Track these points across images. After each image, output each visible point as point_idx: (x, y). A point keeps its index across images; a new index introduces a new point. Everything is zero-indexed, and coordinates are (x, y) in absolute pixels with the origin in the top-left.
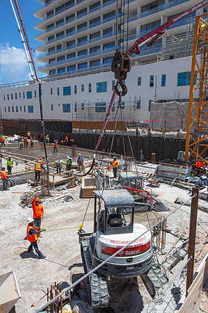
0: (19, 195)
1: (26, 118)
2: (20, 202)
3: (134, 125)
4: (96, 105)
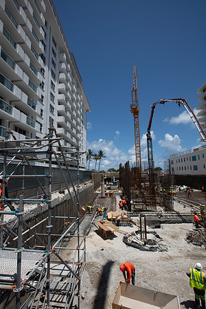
0: (185, 232)
1: (192, 174)
2: (186, 237)
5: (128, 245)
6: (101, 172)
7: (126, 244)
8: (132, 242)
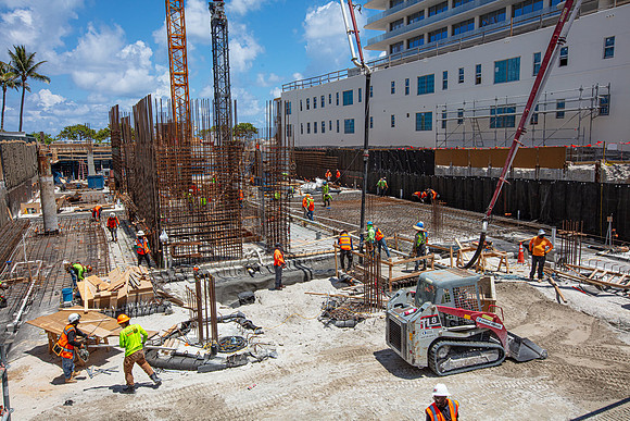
0: (320, 300)
1: (341, 145)
2: (320, 313)
3: (590, 154)
4: (492, 111)
5: (162, 367)
7: (155, 365)
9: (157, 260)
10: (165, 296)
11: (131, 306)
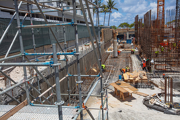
5: (150, 107)
6: (111, 28)
7: (148, 106)
8: (155, 104)
9: (149, 70)
10: (152, 83)
11: (140, 84)
